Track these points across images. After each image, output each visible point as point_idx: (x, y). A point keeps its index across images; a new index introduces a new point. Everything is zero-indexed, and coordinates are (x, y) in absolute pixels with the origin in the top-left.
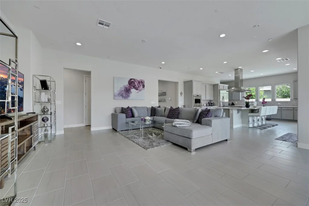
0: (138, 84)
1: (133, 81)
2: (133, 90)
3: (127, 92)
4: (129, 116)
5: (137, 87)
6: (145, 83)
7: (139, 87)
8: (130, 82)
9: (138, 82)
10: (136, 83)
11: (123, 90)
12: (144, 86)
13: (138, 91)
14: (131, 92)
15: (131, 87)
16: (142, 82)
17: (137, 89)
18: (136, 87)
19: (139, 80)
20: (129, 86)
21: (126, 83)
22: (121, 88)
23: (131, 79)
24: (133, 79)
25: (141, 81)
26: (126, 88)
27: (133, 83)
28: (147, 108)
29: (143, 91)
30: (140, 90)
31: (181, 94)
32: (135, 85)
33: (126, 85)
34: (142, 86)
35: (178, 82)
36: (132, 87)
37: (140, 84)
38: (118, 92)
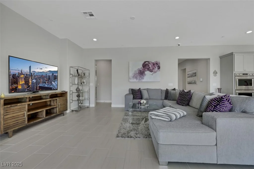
0: (153, 66)
1: (147, 64)
2: (147, 73)
3: (141, 74)
4: (138, 98)
5: (152, 69)
6: (160, 64)
7: (153, 69)
8: (144, 65)
9: (152, 64)
10: (150, 65)
11: (137, 73)
12: (159, 68)
13: (153, 73)
14: (145, 75)
15: (145, 70)
16: (157, 64)
17: (151, 71)
18: (150, 69)
19: (153, 62)
20: (143, 68)
21: (140, 67)
22: (136, 71)
23: (145, 62)
24: (147, 62)
25: (156, 62)
26: (140, 71)
27: (147, 66)
28: (161, 90)
29: (158, 72)
30: (155, 72)
31: (215, 73)
32: (150, 68)
33: (140, 68)
34: (157, 68)
35: (209, 59)
36: (147, 70)
37: (155, 65)
38: (132, 75)
